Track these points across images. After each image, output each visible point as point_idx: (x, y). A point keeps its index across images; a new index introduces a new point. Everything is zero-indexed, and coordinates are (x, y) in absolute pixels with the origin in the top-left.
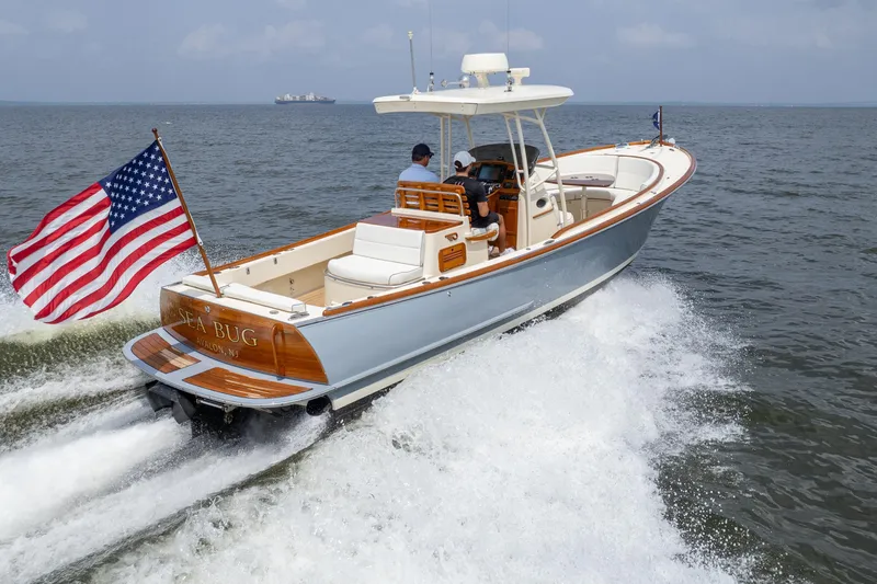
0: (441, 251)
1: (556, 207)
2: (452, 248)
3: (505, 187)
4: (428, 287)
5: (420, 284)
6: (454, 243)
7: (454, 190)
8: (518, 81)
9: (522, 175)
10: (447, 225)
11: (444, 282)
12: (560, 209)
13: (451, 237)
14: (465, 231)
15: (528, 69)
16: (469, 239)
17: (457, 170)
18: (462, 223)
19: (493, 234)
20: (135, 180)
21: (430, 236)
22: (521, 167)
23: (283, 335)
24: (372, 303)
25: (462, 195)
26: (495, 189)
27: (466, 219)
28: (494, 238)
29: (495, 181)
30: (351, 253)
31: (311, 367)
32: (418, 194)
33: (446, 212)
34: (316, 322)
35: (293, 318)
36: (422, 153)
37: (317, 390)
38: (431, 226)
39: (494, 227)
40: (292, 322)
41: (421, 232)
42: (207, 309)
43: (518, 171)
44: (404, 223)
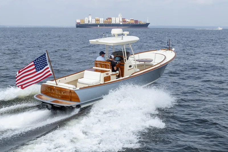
0: (105, 77)
1: (134, 68)
2: (107, 77)
3: (121, 62)
4: (101, 84)
5: (99, 84)
6: (108, 75)
7: (108, 63)
8: (126, 35)
9: (125, 59)
10: (106, 71)
11: (104, 84)
12: (136, 68)
13: (107, 74)
14: (110, 73)
15: (128, 32)
16: (111, 75)
17: (110, 58)
18: (110, 71)
19: (117, 74)
20: (40, 63)
21: (102, 74)
22: (125, 58)
23: (71, 92)
24: (89, 87)
25: (110, 64)
26: (119, 63)
27: (111, 70)
28: (118, 75)
29: (119, 61)
30: (83, 78)
31: (77, 99)
32: (100, 63)
33: (106, 68)
34: (78, 90)
35: (73, 89)
36: (102, 54)
37: (78, 103)
38: (102, 71)
39: (118, 72)
40: (73, 90)
41: (100, 73)
42: (54, 88)
43: (124, 59)
44: (96, 71)
